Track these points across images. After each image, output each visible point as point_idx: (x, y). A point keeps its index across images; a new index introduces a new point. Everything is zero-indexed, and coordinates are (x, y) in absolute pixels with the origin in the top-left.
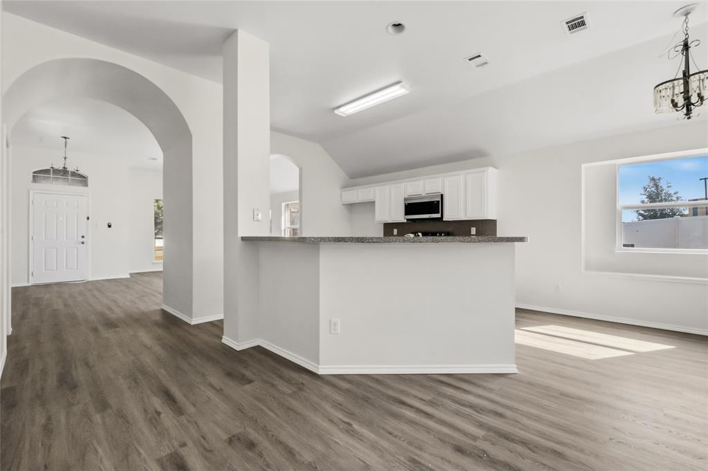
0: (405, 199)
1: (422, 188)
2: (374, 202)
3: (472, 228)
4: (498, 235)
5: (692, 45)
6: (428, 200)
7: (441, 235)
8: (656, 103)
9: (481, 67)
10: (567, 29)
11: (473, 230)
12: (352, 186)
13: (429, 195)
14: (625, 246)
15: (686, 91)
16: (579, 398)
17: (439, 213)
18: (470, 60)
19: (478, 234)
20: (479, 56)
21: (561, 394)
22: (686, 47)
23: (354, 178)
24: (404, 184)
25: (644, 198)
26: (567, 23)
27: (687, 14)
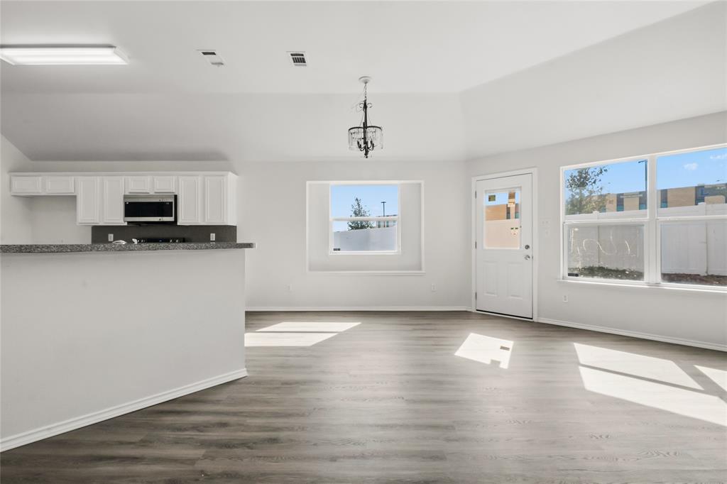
0: (125, 197)
1: (150, 185)
2: (75, 197)
3: (211, 234)
4: (239, 241)
5: (368, 106)
6: (157, 200)
7: (174, 242)
8: (349, 142)
9: (216, 66)
10: (292, 60)
11: (213, 236)
12: (33, 171)
13: (158, 194)
14: (335, 250)
15: (365, 138)
16: (297, 382)
17: (172, 216)
18: (205, 53)
19: (217, 240)
20: (214, 54)
21: (283, 384)
22: (365, 107)
23: (36, 159)
24: (123, 178)
25: (352, 213)
26: (292, 55)
27: (366, 83)
